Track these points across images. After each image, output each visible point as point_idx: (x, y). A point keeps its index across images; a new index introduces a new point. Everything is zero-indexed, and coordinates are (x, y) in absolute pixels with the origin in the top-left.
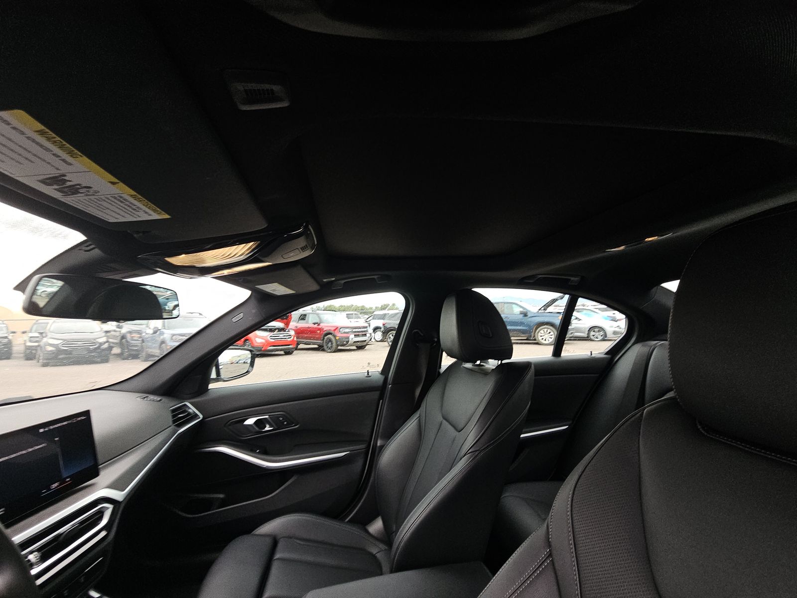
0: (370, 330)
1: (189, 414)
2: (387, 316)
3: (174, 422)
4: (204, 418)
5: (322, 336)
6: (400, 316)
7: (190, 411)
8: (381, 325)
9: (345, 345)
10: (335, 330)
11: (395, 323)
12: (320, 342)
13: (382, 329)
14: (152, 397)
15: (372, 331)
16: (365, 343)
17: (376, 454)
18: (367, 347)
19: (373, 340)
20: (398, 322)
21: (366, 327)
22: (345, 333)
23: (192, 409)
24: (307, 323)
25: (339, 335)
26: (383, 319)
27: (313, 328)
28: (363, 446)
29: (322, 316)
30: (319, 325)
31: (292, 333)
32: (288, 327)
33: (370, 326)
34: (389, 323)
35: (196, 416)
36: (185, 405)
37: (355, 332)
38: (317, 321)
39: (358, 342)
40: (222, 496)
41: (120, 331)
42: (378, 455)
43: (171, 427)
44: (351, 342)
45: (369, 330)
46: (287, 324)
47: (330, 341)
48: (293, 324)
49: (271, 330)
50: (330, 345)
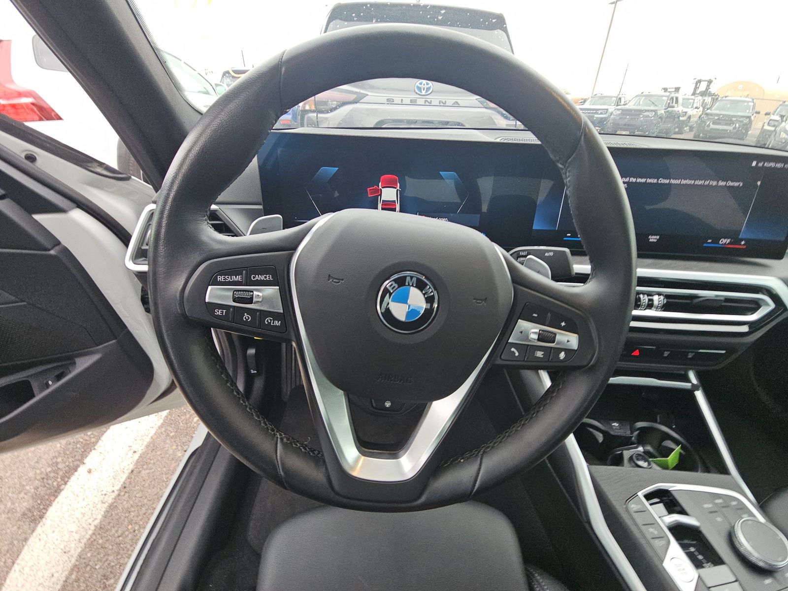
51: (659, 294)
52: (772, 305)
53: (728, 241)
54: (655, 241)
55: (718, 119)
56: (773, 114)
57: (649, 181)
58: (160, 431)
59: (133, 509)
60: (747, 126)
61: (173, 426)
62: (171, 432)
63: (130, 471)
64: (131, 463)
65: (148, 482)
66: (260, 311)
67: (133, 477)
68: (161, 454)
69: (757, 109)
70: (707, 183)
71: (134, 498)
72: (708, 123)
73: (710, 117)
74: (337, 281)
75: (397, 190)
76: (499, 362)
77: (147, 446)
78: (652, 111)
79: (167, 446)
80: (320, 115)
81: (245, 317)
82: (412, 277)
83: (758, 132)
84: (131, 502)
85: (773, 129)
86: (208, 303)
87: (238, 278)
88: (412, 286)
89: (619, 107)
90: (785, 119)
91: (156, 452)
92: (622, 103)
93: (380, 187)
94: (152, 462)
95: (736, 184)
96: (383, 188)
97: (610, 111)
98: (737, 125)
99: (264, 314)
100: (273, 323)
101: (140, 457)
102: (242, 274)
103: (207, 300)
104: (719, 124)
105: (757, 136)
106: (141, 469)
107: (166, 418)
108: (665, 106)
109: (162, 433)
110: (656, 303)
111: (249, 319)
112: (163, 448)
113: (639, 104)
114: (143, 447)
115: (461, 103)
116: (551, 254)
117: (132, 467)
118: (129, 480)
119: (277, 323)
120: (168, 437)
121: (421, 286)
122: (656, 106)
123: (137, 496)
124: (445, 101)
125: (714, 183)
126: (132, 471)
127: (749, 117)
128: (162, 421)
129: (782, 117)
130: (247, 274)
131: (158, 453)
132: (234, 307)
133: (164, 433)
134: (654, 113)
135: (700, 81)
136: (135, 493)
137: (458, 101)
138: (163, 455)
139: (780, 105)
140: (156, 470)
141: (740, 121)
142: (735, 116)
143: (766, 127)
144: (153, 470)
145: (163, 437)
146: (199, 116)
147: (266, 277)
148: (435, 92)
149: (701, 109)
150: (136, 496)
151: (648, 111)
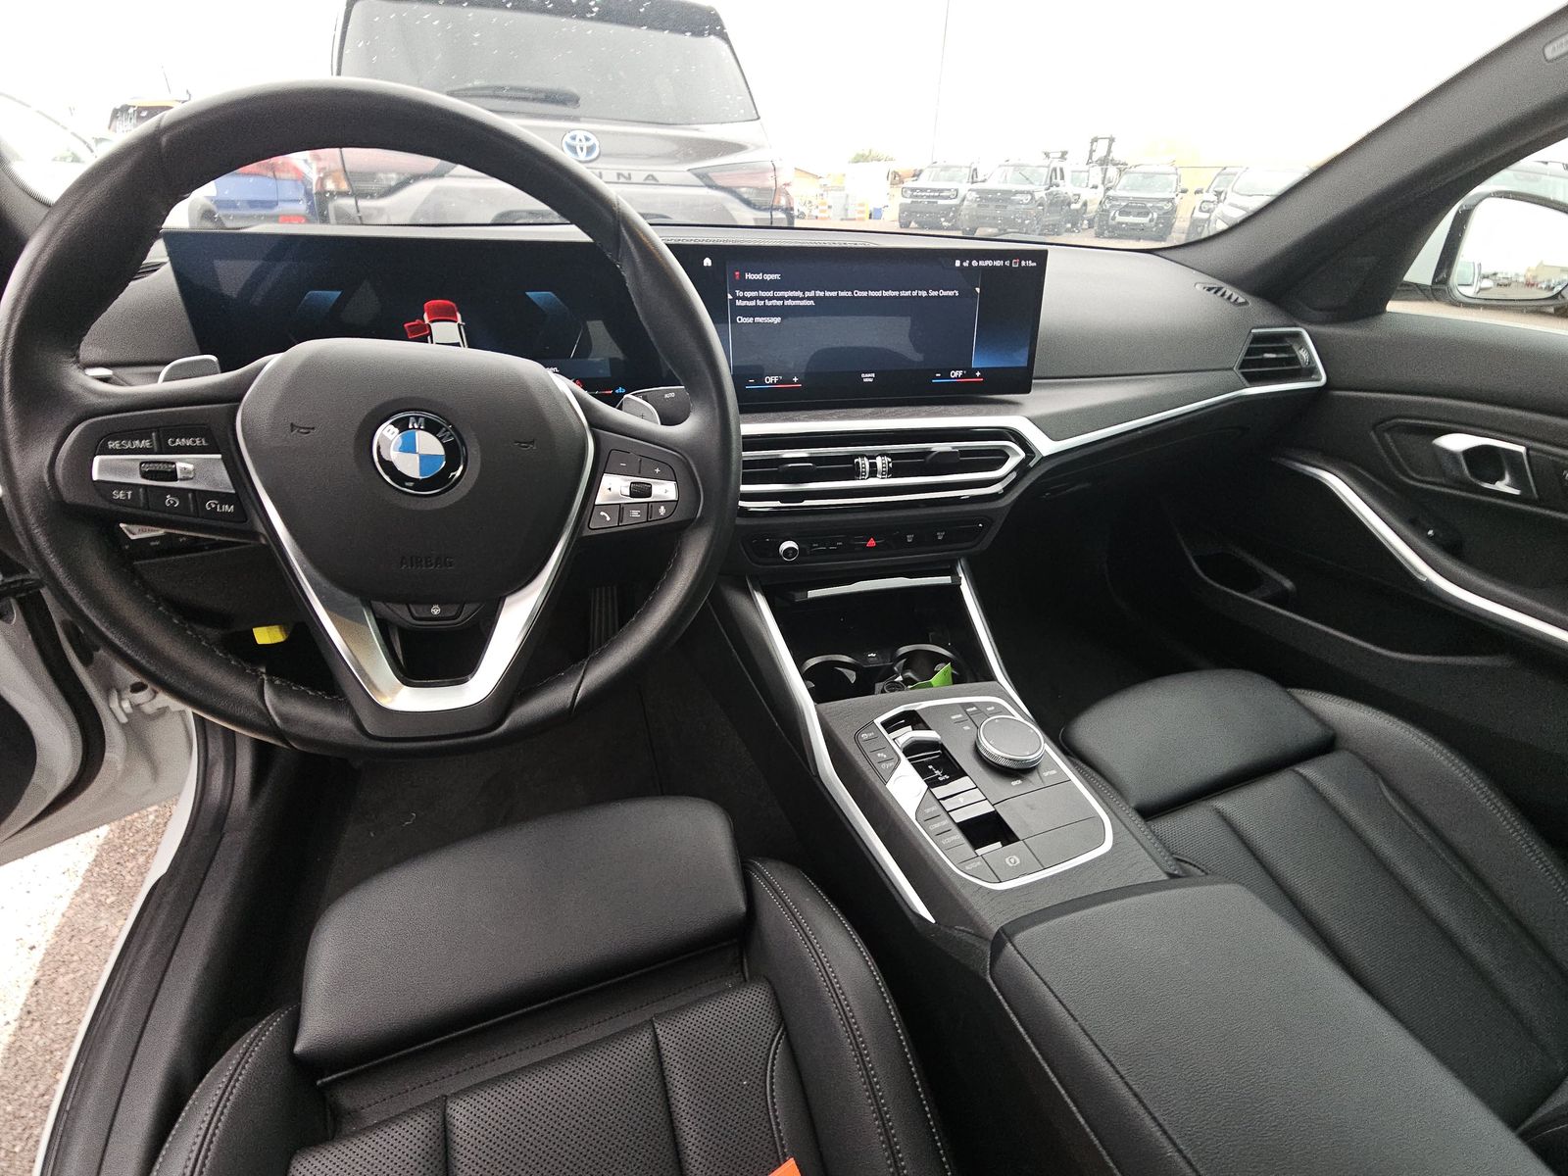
1: (1295, 360)
3: (1244, 364)
4: (1326, 387)
7: (1303, 354)
23: (1308, 352)
35: (1309, 372)
36: (1297, 335)
40: (1288, 584)
43: (1229, 373)
51: (883, 454)
52: (1023, 455)
53: (960, 373)
54: (871, 380)
55: (1126, 206)
56: (1207, 191)
57: (842, 294)
58: (79, 899)
59: (56, 1046)
60: (1168, 219)
61: (109, 884)
62: (108, 897)
63: (32, 983)
64: (31, 969)
65: (77, 994)
66: (193, 491)
67: (41, 991)
68: (91, 941)
69: (1183, 185)
70: (915, 293)
71: (54, 1028)
72: (1112, 214)
73: (1115, 203)
74: (305, 431)
75: (459, 325)
76: (587, 533)
77: (58, 933)
78: (1028, 192)
79: (102, 923)
80: (363, 203)
81: (169, 502)
82: (417, 418)
83: (1186, 225)
84: (51, 1035)
85: (1205, 216)
86: (98, 481)
87: (145, 443)
88: (419, 429)
89: (975, 186)
90: (1222, 197)
91: (81, 940)
92: (980, 178)
93: (427, 321)
94: (76, 958)
95: (951, 293)
96: (433, 322)
97: (962, 193)
98: (1155, 215)
99: (202, 496)
100: (221, 508)
101: (47, 954)
102: (150, 437)
103: (96, 476)
104: (1128, 214)
105: (1186, 231)
106: (54, 976)
107: (89, 874)
108: (1045, 184)
109: (85, 903)
110: (879, 466)
111: (175, 503)
112: (95, 930)
113: (1005, 181)
114: (49, 935)
115: (661, 177)
116: (672, 395)
117: (33, 975)
118: (35, 999)
119: (227, 508)
120: (102, 908)
121: (432, 428)
122: (1032, 183)
123: (59, 1022)
124: (629, 175)
125: (924, 294)
126: (36, 983)
127: (1171, 200)
128: (80, 881)
129: (1218, 194)
130: (158, 437)
131: (86, 940)
132: (145, 487)
133: (91, 901)
134: (1029, 197)
135: (1095, 140)
136: (53, 1018)
137: (654, 174)
138: (98, 943)
139: (1219, 174)
140: (89, 971)
141: (1158, 208)
142: (1150, 200)
143: (1198, 215)
144: (82, 972)
145: (90, 910)
146: (45, 211)
147: (194, 442)
148: (606, 155)
149: (1101, 189)
150: (57, 1024)
151: (1022, 192)
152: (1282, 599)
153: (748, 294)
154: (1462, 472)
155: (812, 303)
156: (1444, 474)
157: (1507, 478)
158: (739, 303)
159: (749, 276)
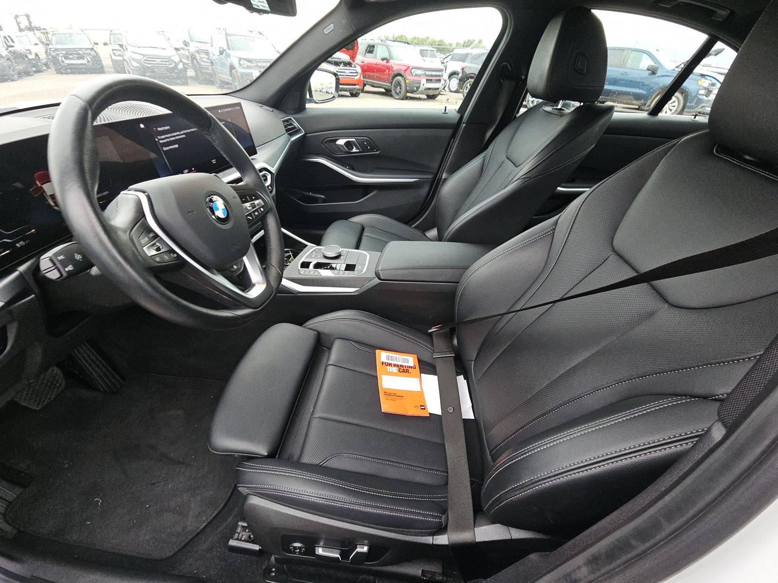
0: (446, 76)
1: (295, 128)
2: (470, 57)
3: (287, 131)
4: (306, 134)
5: (391, 78)
6: (484, 58)
7: (295, 124)
8: (460, 70)
9: (416, 91)
10: (406, 70)
11: (476, 67)
12: (388, 84)
13: (460, 75)
14: (266, 107)
15: (448, 77)
16: (436, 92)
17: (441, 184)
18: (439, 98)
19: (446, 88)
20: (480, 67)
21: (441, 70)
22: (416, 75)
24: (375, 57)
25: (410, 78)
26: (463, 61)
27: (381, 65)
28: (430, 176)
29: (392, 49)
30: (388, 61)
31: (359, 69)
32: (354, 62)
33: (446, 69)
34: (470, 68)
35: (300, 130)
36: (290, 119)
37: (428, 76)
38: (386, 55)
39: (430, 89)
40: (323, 196)
41: (188, 50)
42: (442, 185)
43: (286, 135)
44: (422, 88)
45: (444, 76)
46: (353, 57)
47: (399, 84)
48: (359, 58)
49: (337, 64)
50: (398, 90)
52: (270, 175)
93: (39, 185)
96: (42, 184)
152: (324, 201)
153: (163, 137)
154: (345, 149)
155: (184, 136)
156: (342, 151)
157: (355, 148)
158: (161, 142)
159: (159, 129)
